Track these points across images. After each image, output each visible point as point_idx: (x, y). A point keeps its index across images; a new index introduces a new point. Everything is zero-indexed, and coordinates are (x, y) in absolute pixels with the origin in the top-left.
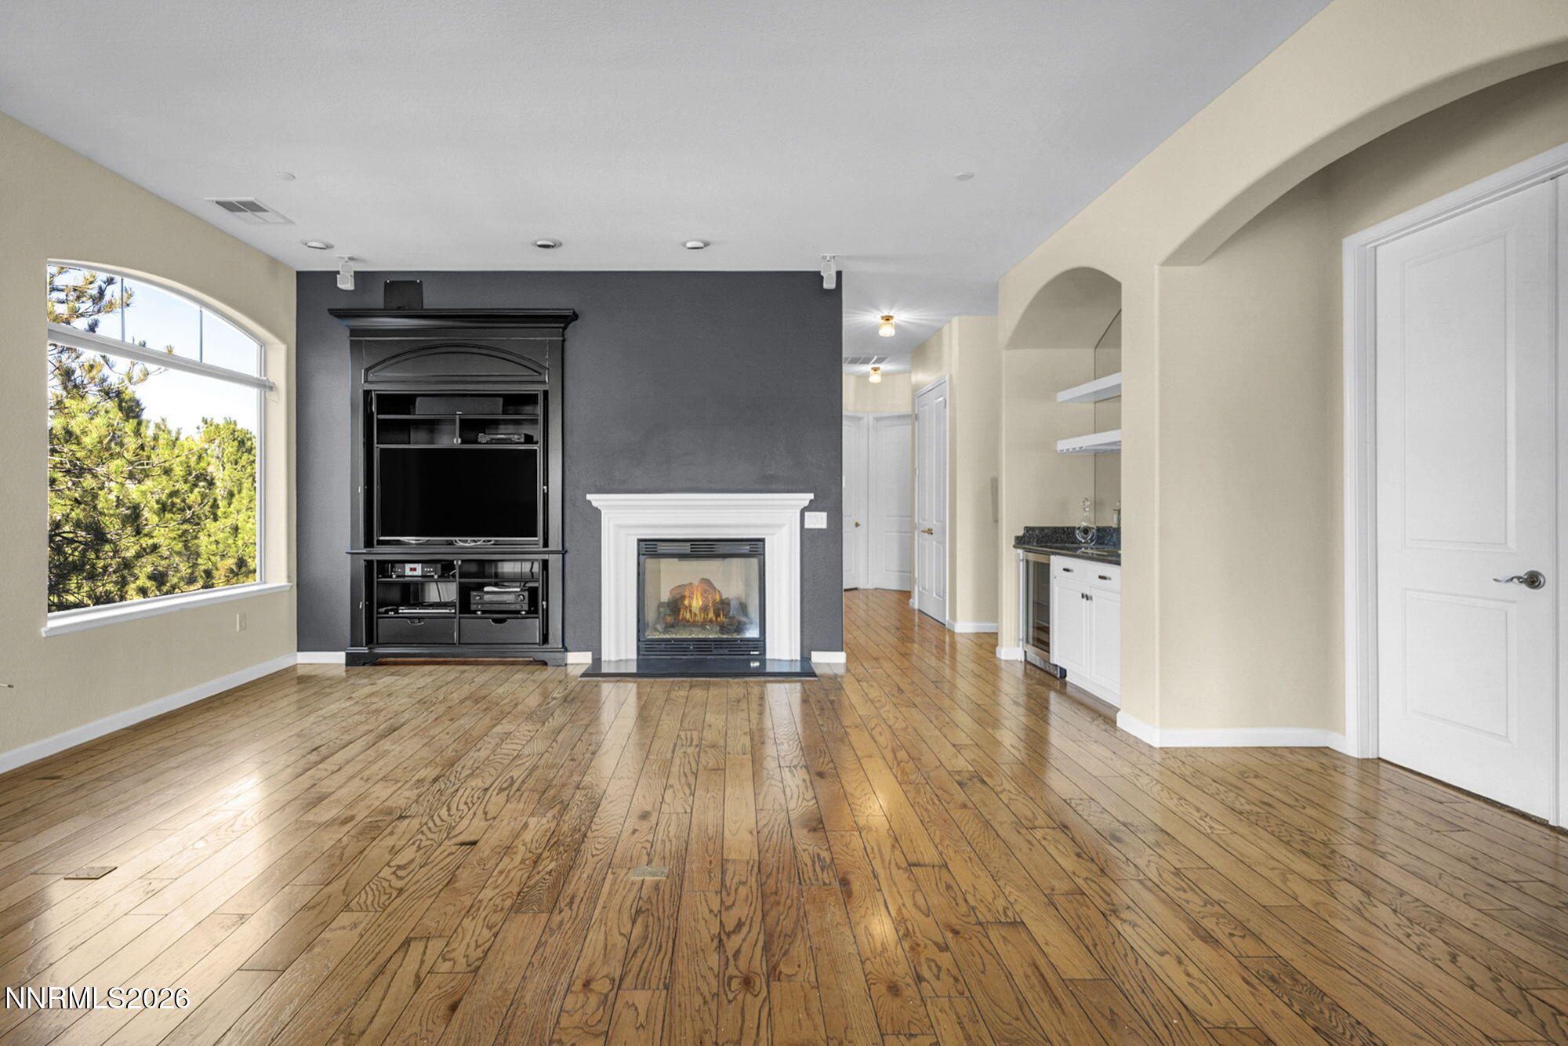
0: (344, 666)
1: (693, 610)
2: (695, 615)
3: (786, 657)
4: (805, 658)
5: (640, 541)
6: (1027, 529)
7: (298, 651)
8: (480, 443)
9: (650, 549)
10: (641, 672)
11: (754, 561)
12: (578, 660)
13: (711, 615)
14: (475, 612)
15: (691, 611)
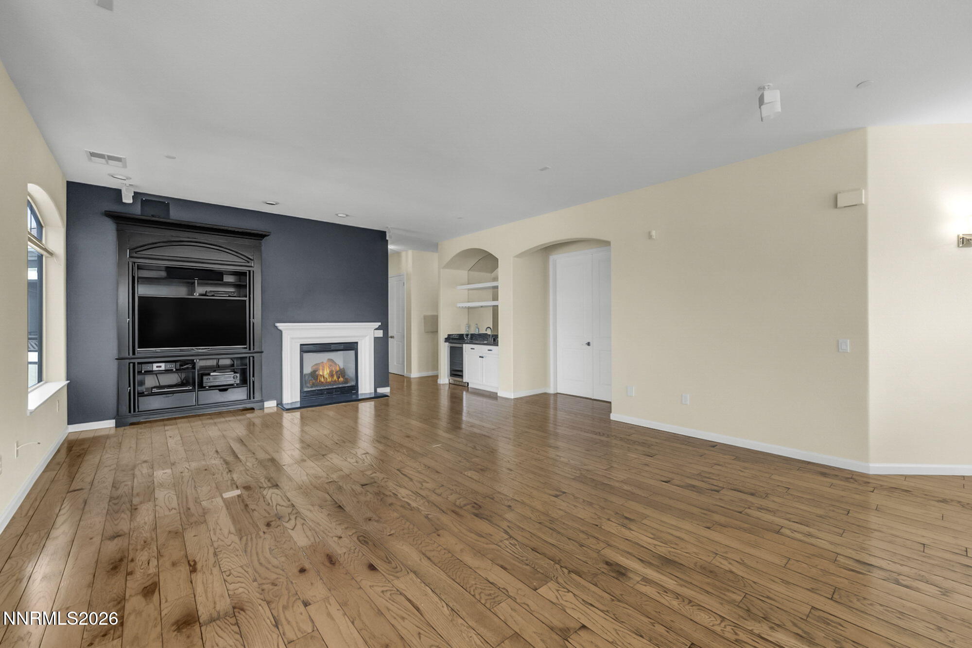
0: (115, 428)
1: (325, 376)
2: (326, 378)
3: (368, 391)
4: (375, 390)
5: (301, 345)
6: (449, 335)
7: (68, 424)
8: (208, 296)
9: (306, 349)
10: (302, 406)
11: (352, 353)
12: (270, 405)
13: (335, 378)
14: (205, 387)
15: (324, 377)
